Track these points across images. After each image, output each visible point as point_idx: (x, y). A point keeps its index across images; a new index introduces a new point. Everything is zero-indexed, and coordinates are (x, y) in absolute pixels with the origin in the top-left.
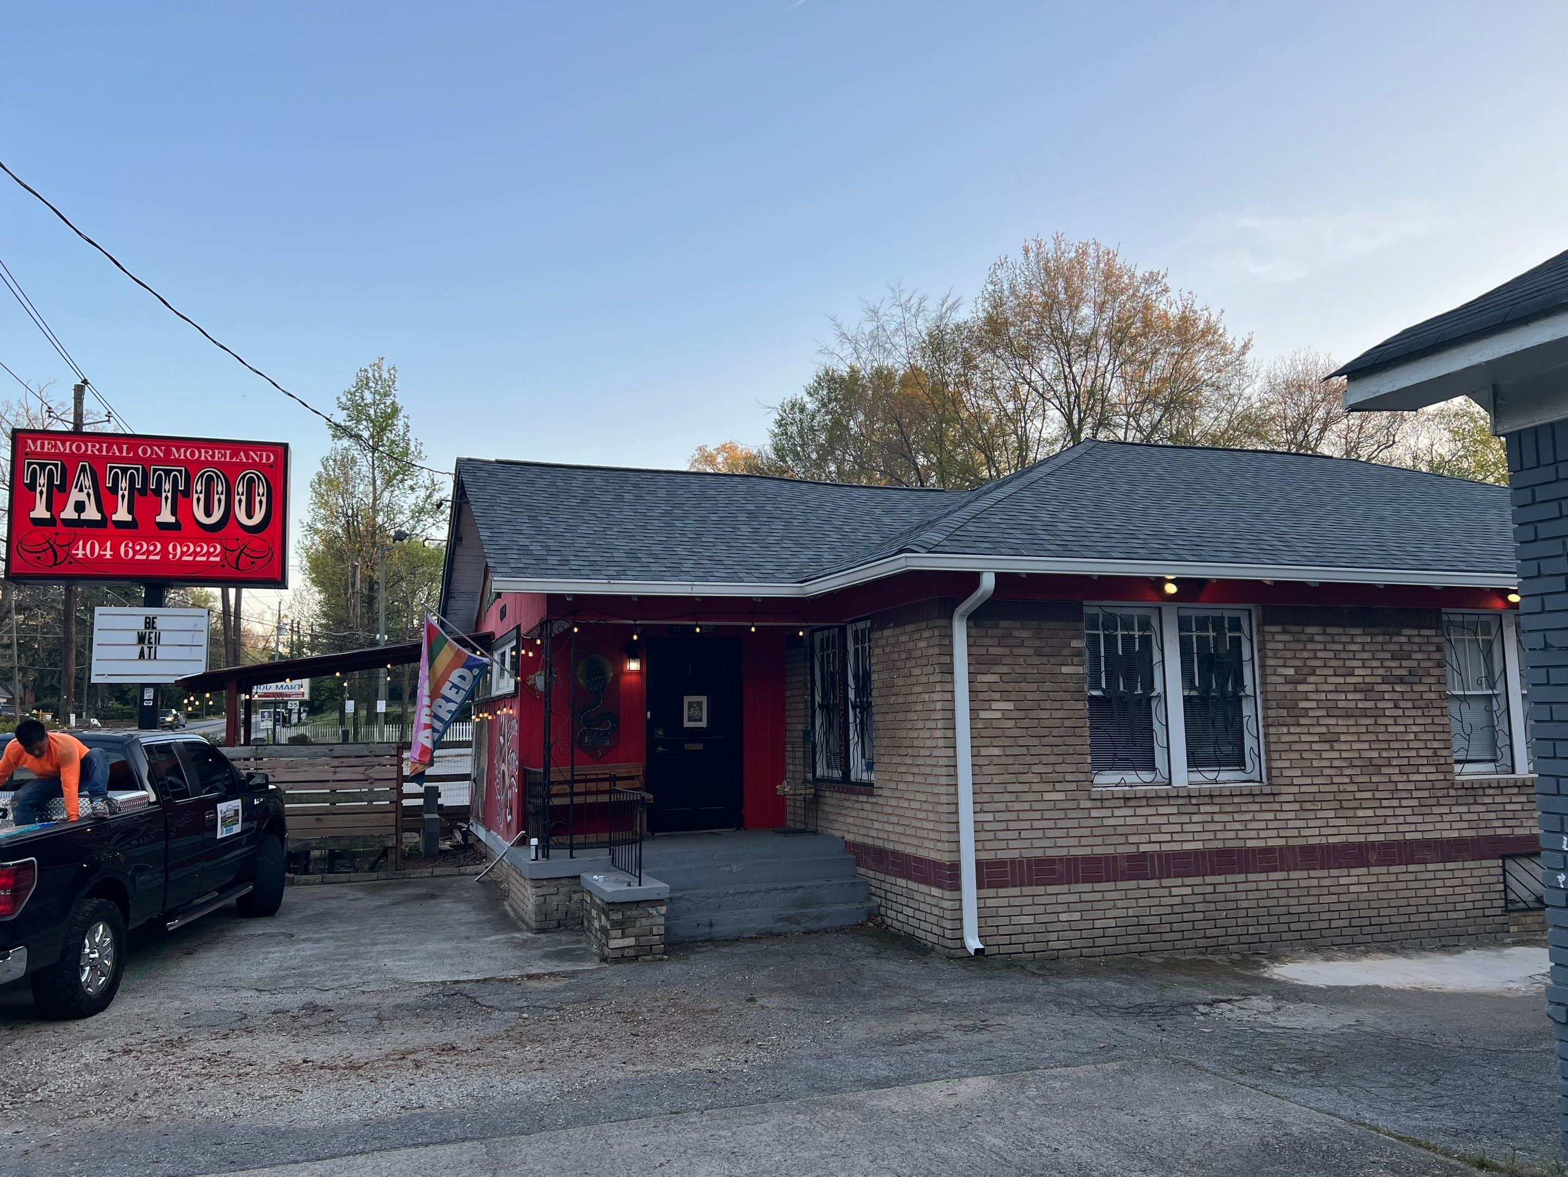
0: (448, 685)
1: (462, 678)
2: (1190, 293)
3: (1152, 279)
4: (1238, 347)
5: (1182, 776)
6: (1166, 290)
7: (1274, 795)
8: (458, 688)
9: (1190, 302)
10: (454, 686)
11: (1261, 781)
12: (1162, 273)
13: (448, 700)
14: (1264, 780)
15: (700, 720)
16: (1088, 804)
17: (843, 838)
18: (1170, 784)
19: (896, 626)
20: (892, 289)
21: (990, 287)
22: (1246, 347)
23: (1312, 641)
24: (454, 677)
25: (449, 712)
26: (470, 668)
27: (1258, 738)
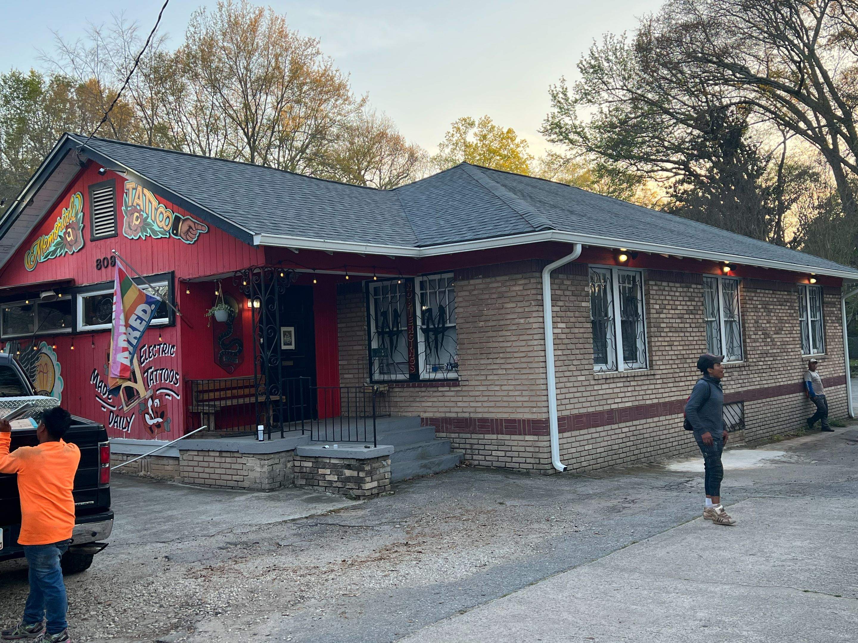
0: (134, 317)
1: (145, 311)
2: (329, 57)
3: (309, 43)
4: (359, 100)
5: (622, 366)
6: (318, 53)
7: (654, 375)
8: (142, 320)
9: (329, 63)
10: (139, 318)
11: (646, 368)
12: (317, 40)
13: (134, 329)
14: (648, 367)
15: (291, 344)
16: (593, 382)
17: (419, 416)
18: (617, 370)
19: (484, 277)
20: (116, 18)
21: (192, 29)
22: (364, 101)
23: (664, 290)
24: (139, 311)
25: (135, 338)
26: (150, 304)
27: (645, 343)
